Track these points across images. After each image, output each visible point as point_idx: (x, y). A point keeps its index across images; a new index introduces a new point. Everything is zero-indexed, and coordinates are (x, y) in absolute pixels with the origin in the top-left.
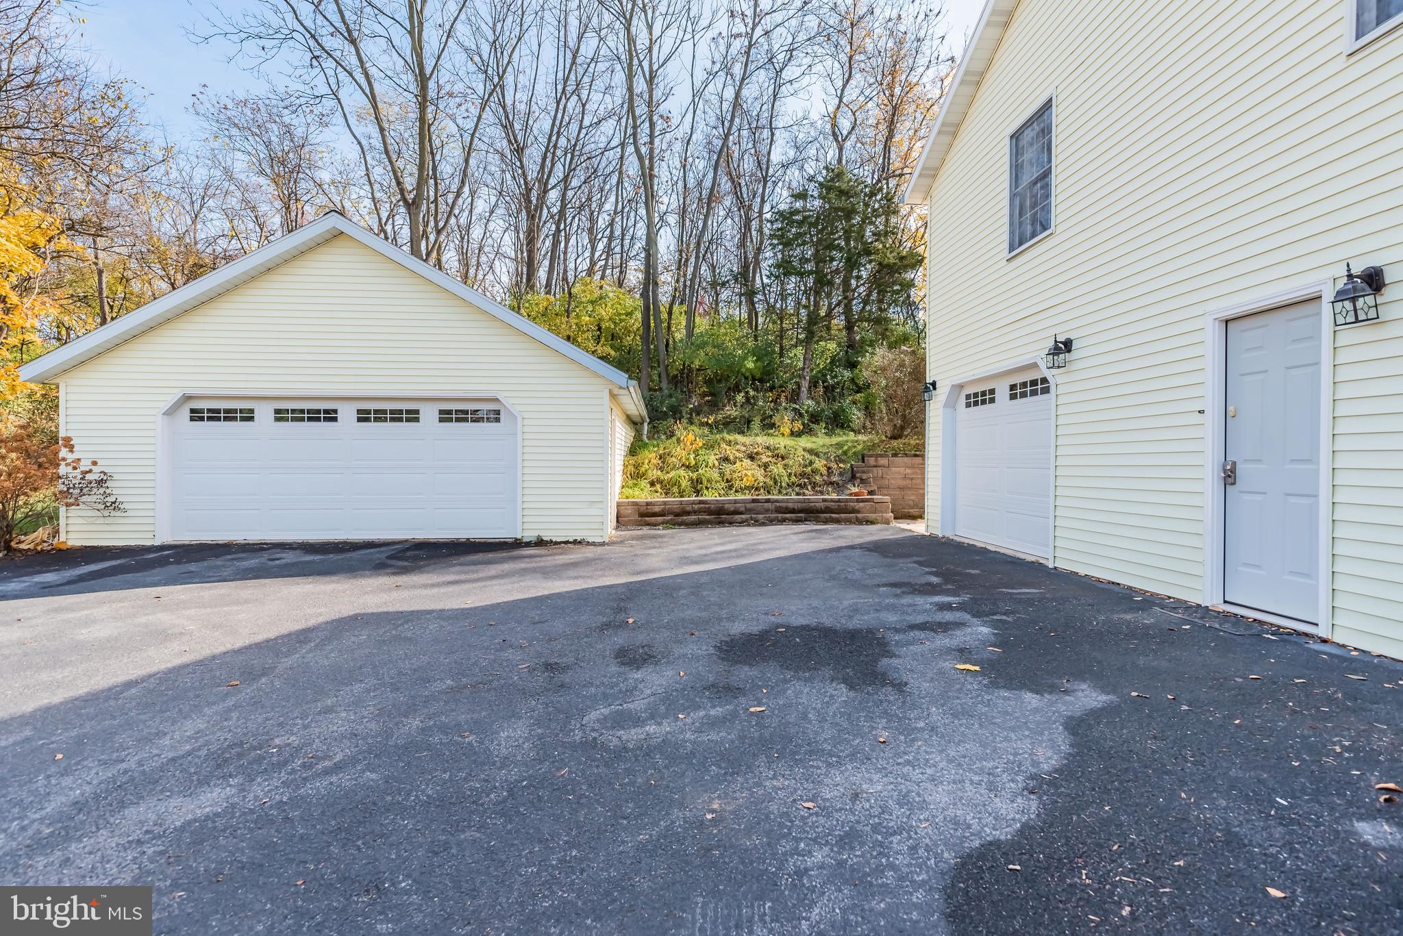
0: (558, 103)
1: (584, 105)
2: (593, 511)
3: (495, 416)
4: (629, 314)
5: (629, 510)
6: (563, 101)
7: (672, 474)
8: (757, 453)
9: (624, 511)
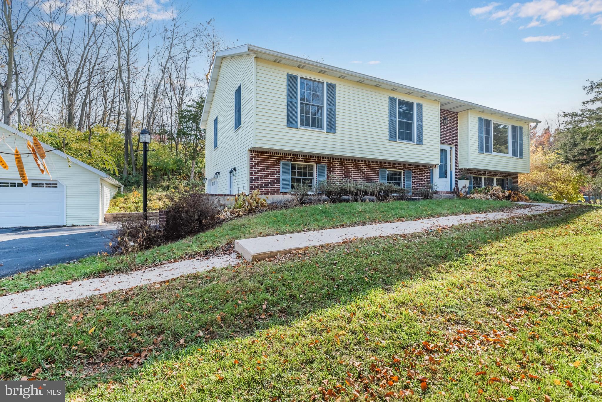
0: (85, 48)
1: (99, 49)
2: (94, 216)
3: (55, 186)
4: (120, 142)
5: (110, 216)
6: (88, 48)
7: (129, 205)
8: (162, 198)
9: (107, 217)
